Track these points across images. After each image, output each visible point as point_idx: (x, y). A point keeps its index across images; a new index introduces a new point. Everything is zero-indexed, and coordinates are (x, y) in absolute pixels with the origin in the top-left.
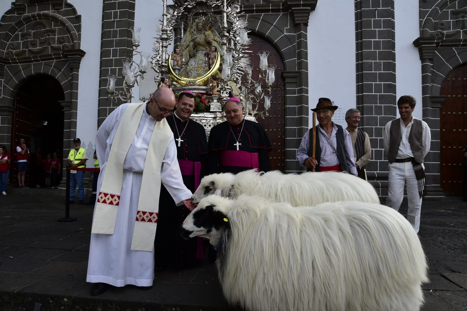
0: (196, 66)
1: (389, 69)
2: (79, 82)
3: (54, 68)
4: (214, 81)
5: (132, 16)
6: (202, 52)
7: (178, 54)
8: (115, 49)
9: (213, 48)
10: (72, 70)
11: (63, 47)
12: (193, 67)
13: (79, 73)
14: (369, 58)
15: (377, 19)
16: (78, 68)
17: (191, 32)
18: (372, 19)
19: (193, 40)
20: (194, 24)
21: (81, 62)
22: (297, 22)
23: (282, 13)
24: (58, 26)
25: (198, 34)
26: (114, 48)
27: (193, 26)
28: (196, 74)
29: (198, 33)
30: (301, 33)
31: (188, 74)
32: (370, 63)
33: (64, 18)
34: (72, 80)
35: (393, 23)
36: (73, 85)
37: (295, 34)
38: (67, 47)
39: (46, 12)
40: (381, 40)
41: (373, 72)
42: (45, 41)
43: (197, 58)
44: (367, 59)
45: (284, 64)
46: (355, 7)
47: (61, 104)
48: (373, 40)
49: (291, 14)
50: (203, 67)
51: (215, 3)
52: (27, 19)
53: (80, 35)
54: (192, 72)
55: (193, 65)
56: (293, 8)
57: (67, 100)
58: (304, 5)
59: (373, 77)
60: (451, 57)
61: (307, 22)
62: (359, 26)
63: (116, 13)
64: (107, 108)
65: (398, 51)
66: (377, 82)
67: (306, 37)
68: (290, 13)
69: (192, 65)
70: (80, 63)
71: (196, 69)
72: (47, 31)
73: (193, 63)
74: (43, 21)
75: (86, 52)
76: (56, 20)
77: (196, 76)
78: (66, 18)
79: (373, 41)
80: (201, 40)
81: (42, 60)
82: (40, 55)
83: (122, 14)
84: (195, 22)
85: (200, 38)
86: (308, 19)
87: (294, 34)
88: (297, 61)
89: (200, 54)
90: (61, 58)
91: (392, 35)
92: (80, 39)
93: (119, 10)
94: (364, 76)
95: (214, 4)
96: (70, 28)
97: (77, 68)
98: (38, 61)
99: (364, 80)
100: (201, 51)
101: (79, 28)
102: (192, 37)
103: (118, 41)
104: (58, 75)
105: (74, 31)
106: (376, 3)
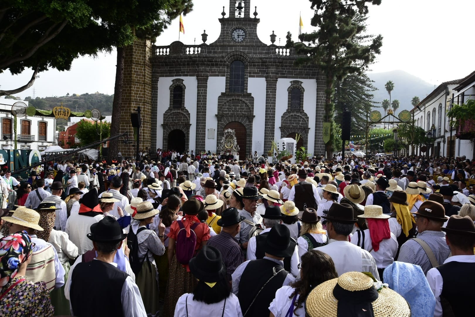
2: (190, 132)
3: (182, 128)
5: (205, 115)
10: (188, 129)
13: (190, 130)
15: (271, 121)
18: (269, 121)
23: (246, 118)
32: (268, 132)
36: (188, 133)
37: (250, 124)
38: (186, 122)
39: (179, 111)
40: (271, 127)
41: (269, 135)
42: (179, 120)
45: (246, 131)
46: (265, 117)
47: (184, 139)
48: (269, 126)
52: (173, 113)
53: (190, 119)
56: (249, 117)
57: (186, 138)
58: (252, 117)
60: (288, 131)
61: (252, 121)
62: (266, 122)
64: (199, 141)
65: (275, 129)
66: (269, 137)
67: (252, 124)
70: (190, 128)
72: (180, 117)
74: (179, 114)
75: (192, 124)
76: (182, 114)
78: (185, 113)
83: (203, 115)
88: (250, 131)
91: (274, 125)
98: (177, 125)
99: (266, 137)
101: (190, 117)
104: (183, 130)
105: (188, 118)
106: (270, 117)
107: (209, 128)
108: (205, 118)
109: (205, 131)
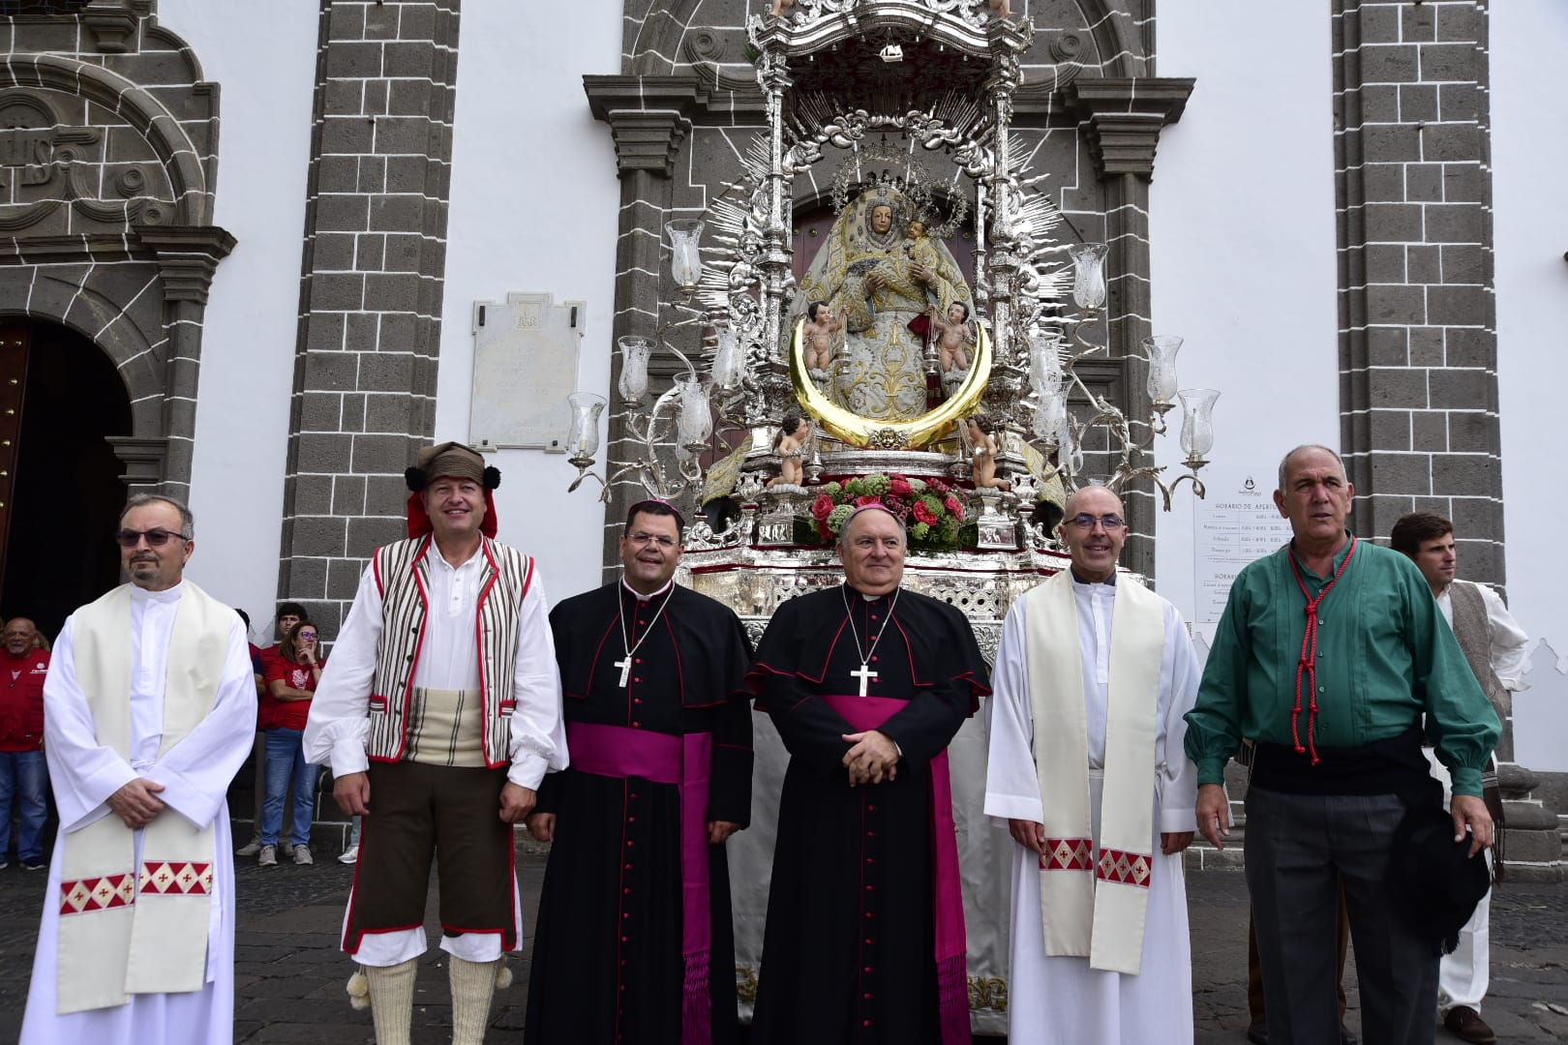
0: (878, 367)
1: (1474, 358)
2: (203, 362)
3: (86, 297)
4: (982, 436)
5: (444, 104)
6: (896, 317)
7: (822, 323)
8: (369, 236)
9: (958, 311)
10: (171, 308)
11: (135, 210)
12: (866, 373)
13: (206, 326)
14: (1393, 316)
15: (1422, 162)
16: (200, 303)
17: (848, 237)
18: (1405, 164)
19: (857, 269)
20: (862, 207)
21: (213, 279)
22: (1109, 168)
23: (1051, 129)
24: (112, 119)
25: (873, 244)
26: (368, 232)
27: (858, 216)
28: (881, 400)
29: (876, 243)
30: (1125, 209)
31: (847, 398)
32: (1396, 332)
33: (142, 88)
34: (172, 349)
35: (1485, 180)
36: (177, 372)
37: (1102, 214)
38: (155, 213)
39: (54, 55)
40: (1441, 244)
41: (1409, 367)
42: (45, 180)
43: (881, 336)
44: (1387, 315)
46: (1335, 115)
47: (117, 450)
48: (1406, 244)
49: (1089, 136)
50: (907, 374)
51: (938, 136)
53: (210, 167)
54: (867, 390)
55: (868, 364)
56: (1096, 114)
57: (141, 433)
58: (1140, 105)
59: (1410, 388)
61: (1147, 170)
62: (1351, 189)
63: (376, 90)
64: (330, 479)
65: (1504, 287)
66: (1425, 408)
67: (1142, 226)
68: (1083, 131)
69: (861, 363)
70: (209, 284)
71: (879, 379)
72: (60, 139)
73: (866, 357)
74: (40, 92)
75: (238, 239)
76: (103, 94)
77: (882, 406)
78: (146, 89)
79: (1408, 247)
80: (893, 273)
81: (31, 258)
82: (24, 234)
83: (405, 98)
84: (863, 200)
85: (893, 265)
86: (1154, 154)
87: (1098, 214)
88: (1110, 318)
89: (888, 322)
90: (123, 255)
91: (1482, 226)
92: (210, 182)
93: (389, 79)
94: (1372, 383)
95: (936, 140)
96: (167, 131)
97: (196, 302)
98: (15, 259)
99: (1373, 397)
100: (893, 314)
101: (208, 139)
102: (849, 257)
103: (383, 203)
104: (106, 330)
105: (188, 151)
106: (1419, 103)
107: (493, 295)
108: (441, 142)
109: (429, 338)
